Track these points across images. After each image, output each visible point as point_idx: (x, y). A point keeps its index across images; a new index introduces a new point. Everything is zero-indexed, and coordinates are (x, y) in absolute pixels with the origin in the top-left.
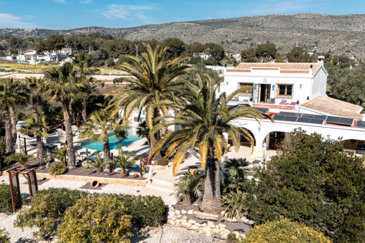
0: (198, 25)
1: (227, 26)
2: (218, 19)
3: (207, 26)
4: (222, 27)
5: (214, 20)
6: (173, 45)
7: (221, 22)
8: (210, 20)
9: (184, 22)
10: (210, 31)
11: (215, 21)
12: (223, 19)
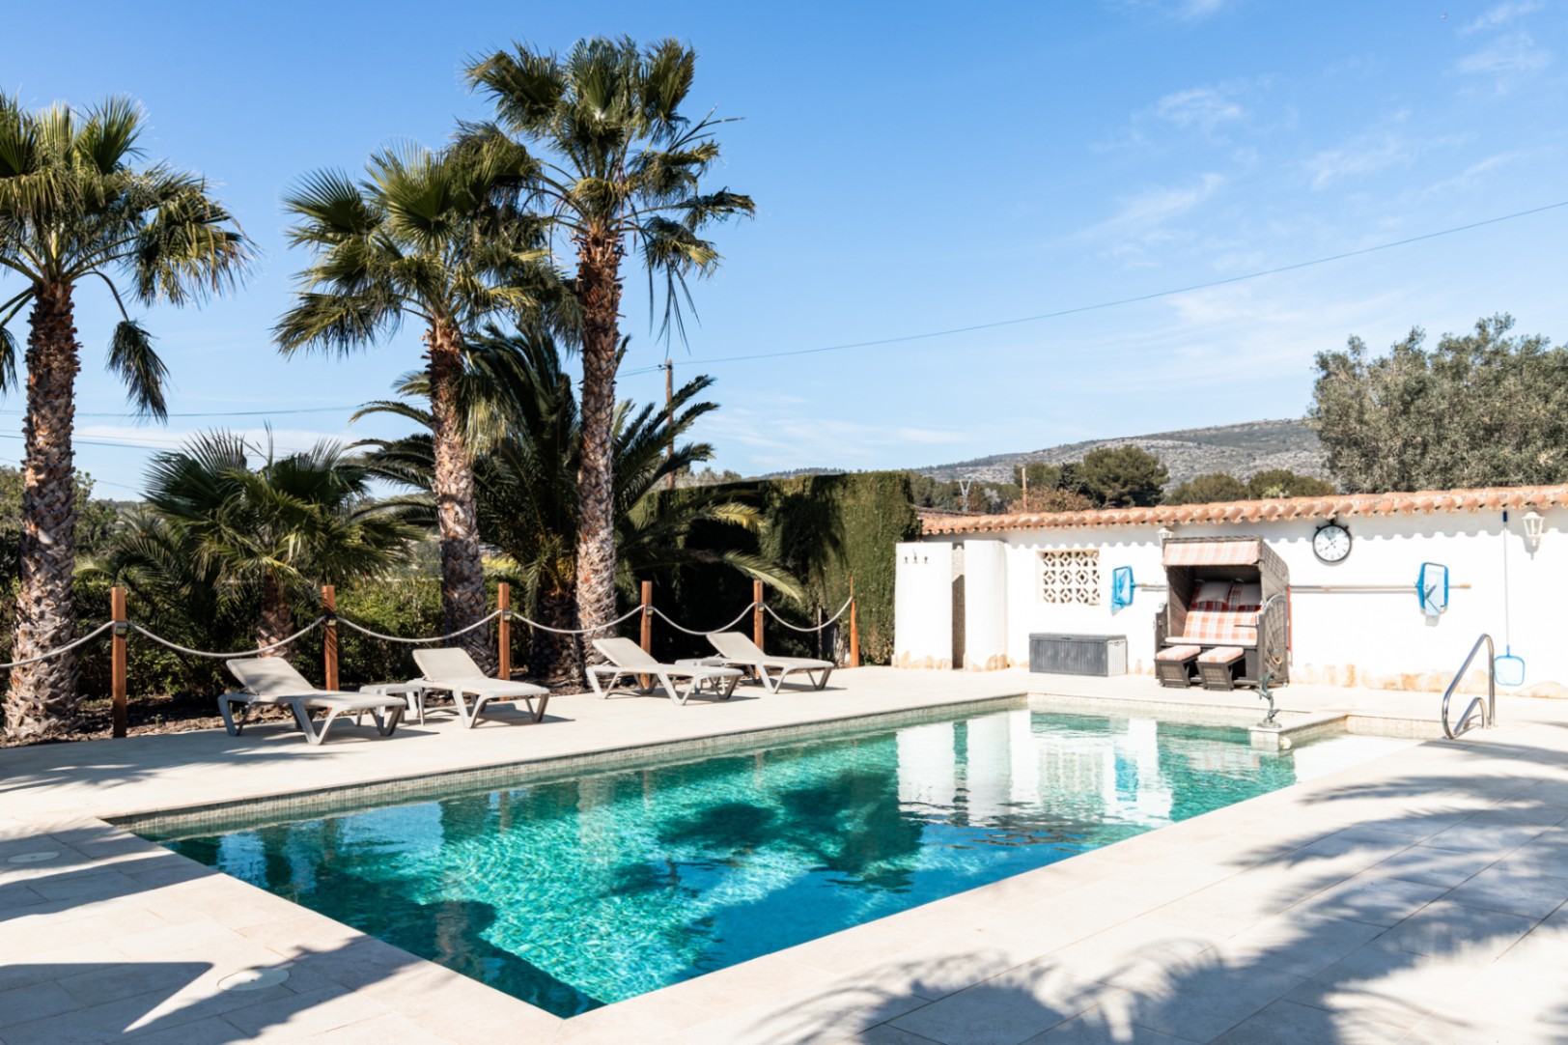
0: (1191, 444)
1: (1306, 444)
2: (1267, 423)
3: (1224, 448)
4: (1287, 450)
5: (1252, 425)
6: (1120, 471)
7: (1280, 432)
8: (1233, 427)
9: (1132, 438)
10: (1239, 462)
11: (1256, 428)
12: (1289, 422)
